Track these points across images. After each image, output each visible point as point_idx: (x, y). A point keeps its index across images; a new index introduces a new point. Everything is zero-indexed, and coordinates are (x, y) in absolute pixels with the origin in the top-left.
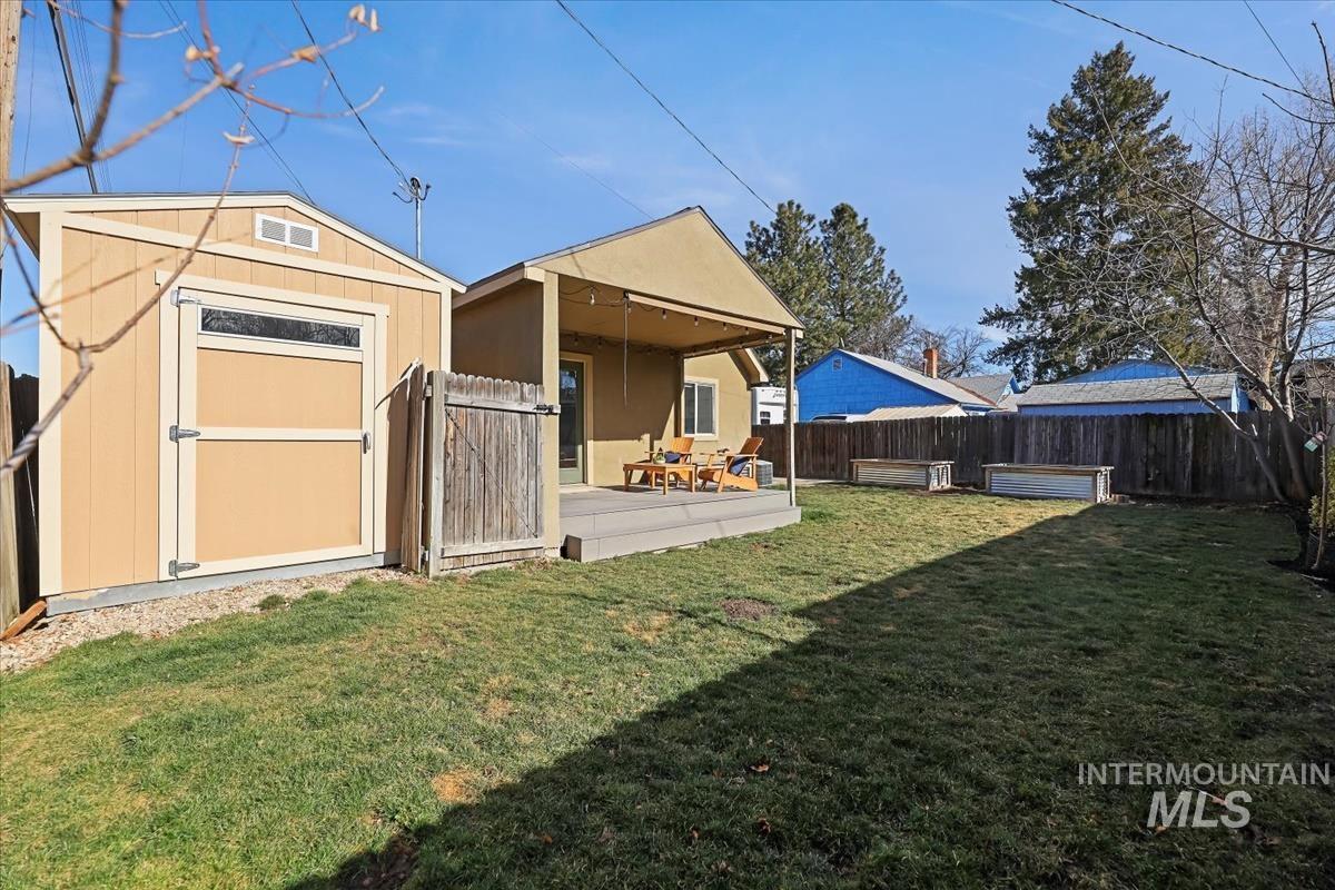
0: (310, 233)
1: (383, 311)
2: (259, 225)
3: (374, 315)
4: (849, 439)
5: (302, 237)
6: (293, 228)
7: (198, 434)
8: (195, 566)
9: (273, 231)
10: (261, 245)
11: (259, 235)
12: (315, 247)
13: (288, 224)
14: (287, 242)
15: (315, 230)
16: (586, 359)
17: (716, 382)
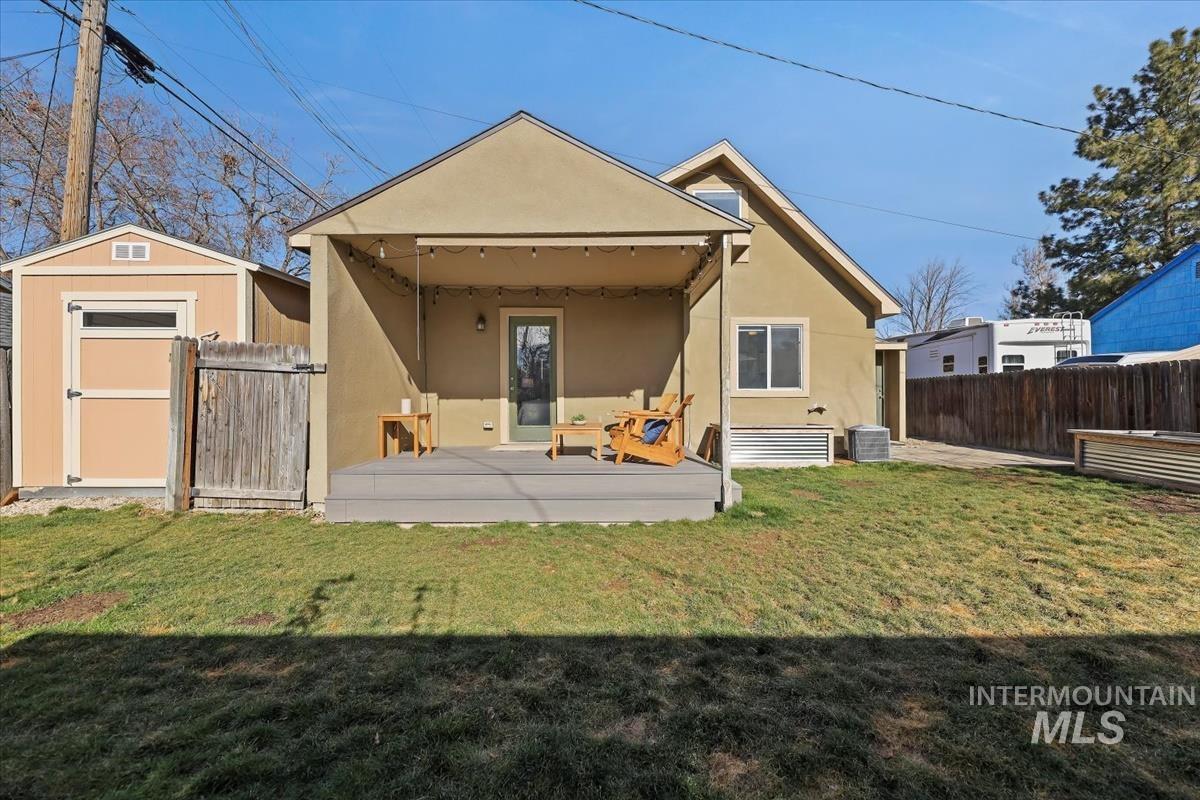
0: (143, 248)
1: (191, 296)
2: (114, 249)
3: (185, 301)
4: (1120, 395)
5: (139, 251)
6: (134, 247)
7: (80, 394)
8: (80, 480)
9: (122, 251)
10: (116, 263)
11: (114, 258)
12: (147, 258)
13: (131, 245)
14: (131, 258)
15: (147, 245)
16: (558, 313)
17: (804, 322)
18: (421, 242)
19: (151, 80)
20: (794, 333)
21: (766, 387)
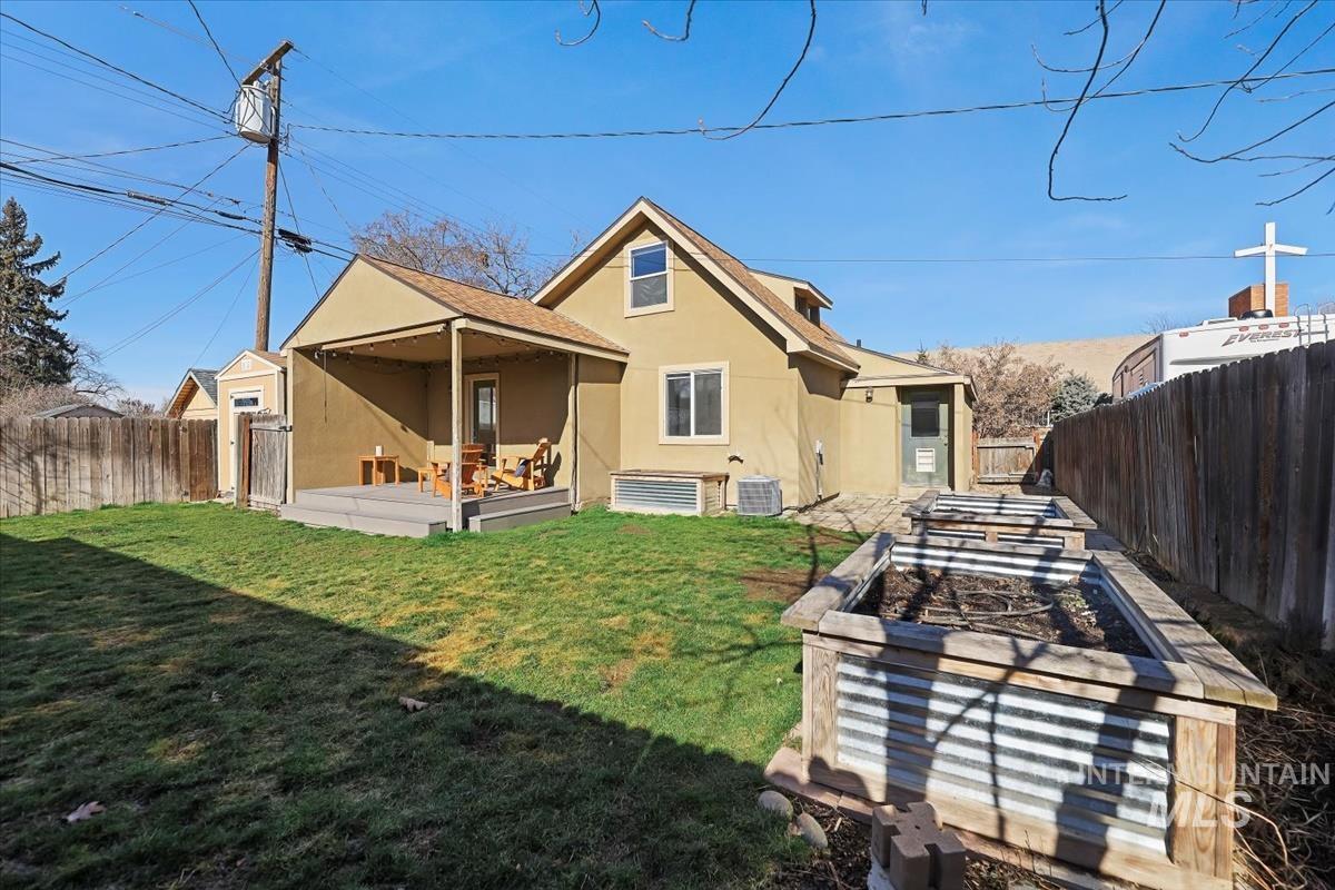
0: (249, 363)
1: (262, 388)
7: (233, 443)
9: (244, 365)
12: (250, 368)
14: (246, 369)
16: (495, 377)
17: (723, 366)
18: (324, 348)
19: (311, 250)
20: (715, 377)
21: (689, 434)
